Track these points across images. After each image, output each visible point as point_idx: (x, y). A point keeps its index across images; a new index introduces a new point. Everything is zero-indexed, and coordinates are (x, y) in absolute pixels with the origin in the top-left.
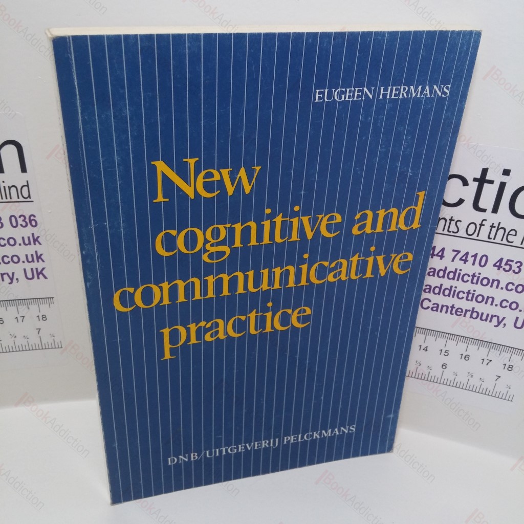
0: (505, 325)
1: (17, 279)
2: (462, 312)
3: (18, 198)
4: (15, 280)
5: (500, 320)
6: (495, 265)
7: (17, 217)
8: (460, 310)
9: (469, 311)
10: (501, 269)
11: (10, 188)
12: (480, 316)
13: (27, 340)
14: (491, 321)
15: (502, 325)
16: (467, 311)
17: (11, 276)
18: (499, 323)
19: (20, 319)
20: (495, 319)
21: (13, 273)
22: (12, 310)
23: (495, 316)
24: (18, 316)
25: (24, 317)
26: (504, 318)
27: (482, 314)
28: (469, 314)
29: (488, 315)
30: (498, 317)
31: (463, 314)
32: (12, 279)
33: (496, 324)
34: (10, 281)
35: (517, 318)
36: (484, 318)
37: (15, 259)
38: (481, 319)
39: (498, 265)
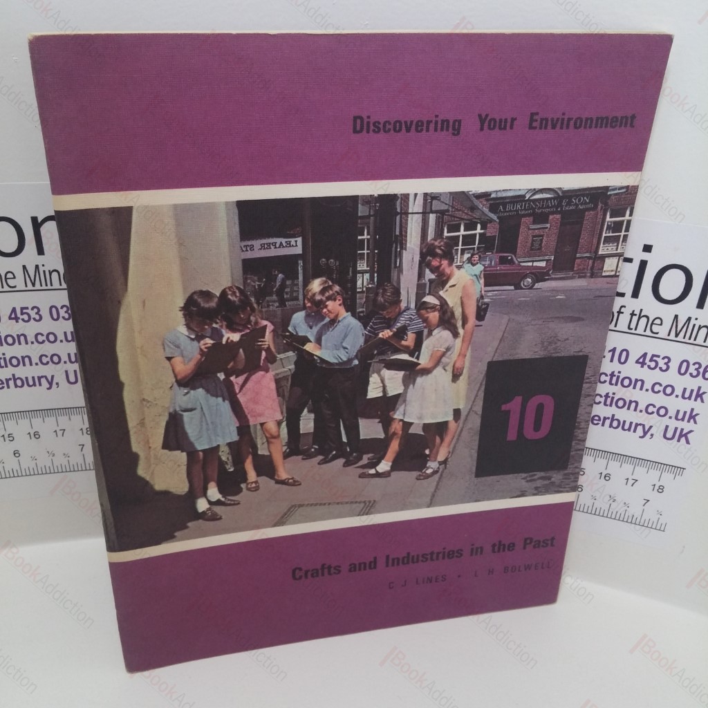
0: (652, 435)
1: (57, 384)
2: (599, 420)
3: (61, 285)
4: (54, 385)
5: (646, 429)
6: (637, 362)
7: (59, 308)
8: (597, 418)
9: (608, 418)
10: (646, 367)
11: (50, 273)
12: (621, 425)
13: (67, 458)
14: (635, 431)
15: (648, 435)
16: (605, 419)
17: (50, 379)
18: (645, 433)
19: (60, 433)
20: (640, 429)
21: (53, 377)
22: (51, 421)
23: (640, 424)
24: (58, 429)
25: (64, 430)
26: (651, 427)
27: (624, 422)
28: (608, 422)
29: (631, 423)
30: (644, 426)
31: (601, 422)
32: (51, 384)
33: (642, 434)
34: (48, 386)
35: (667, 427)
36: (627, 427)
37: (55, 359)
38: (623, 429)
39: (641, 362)
